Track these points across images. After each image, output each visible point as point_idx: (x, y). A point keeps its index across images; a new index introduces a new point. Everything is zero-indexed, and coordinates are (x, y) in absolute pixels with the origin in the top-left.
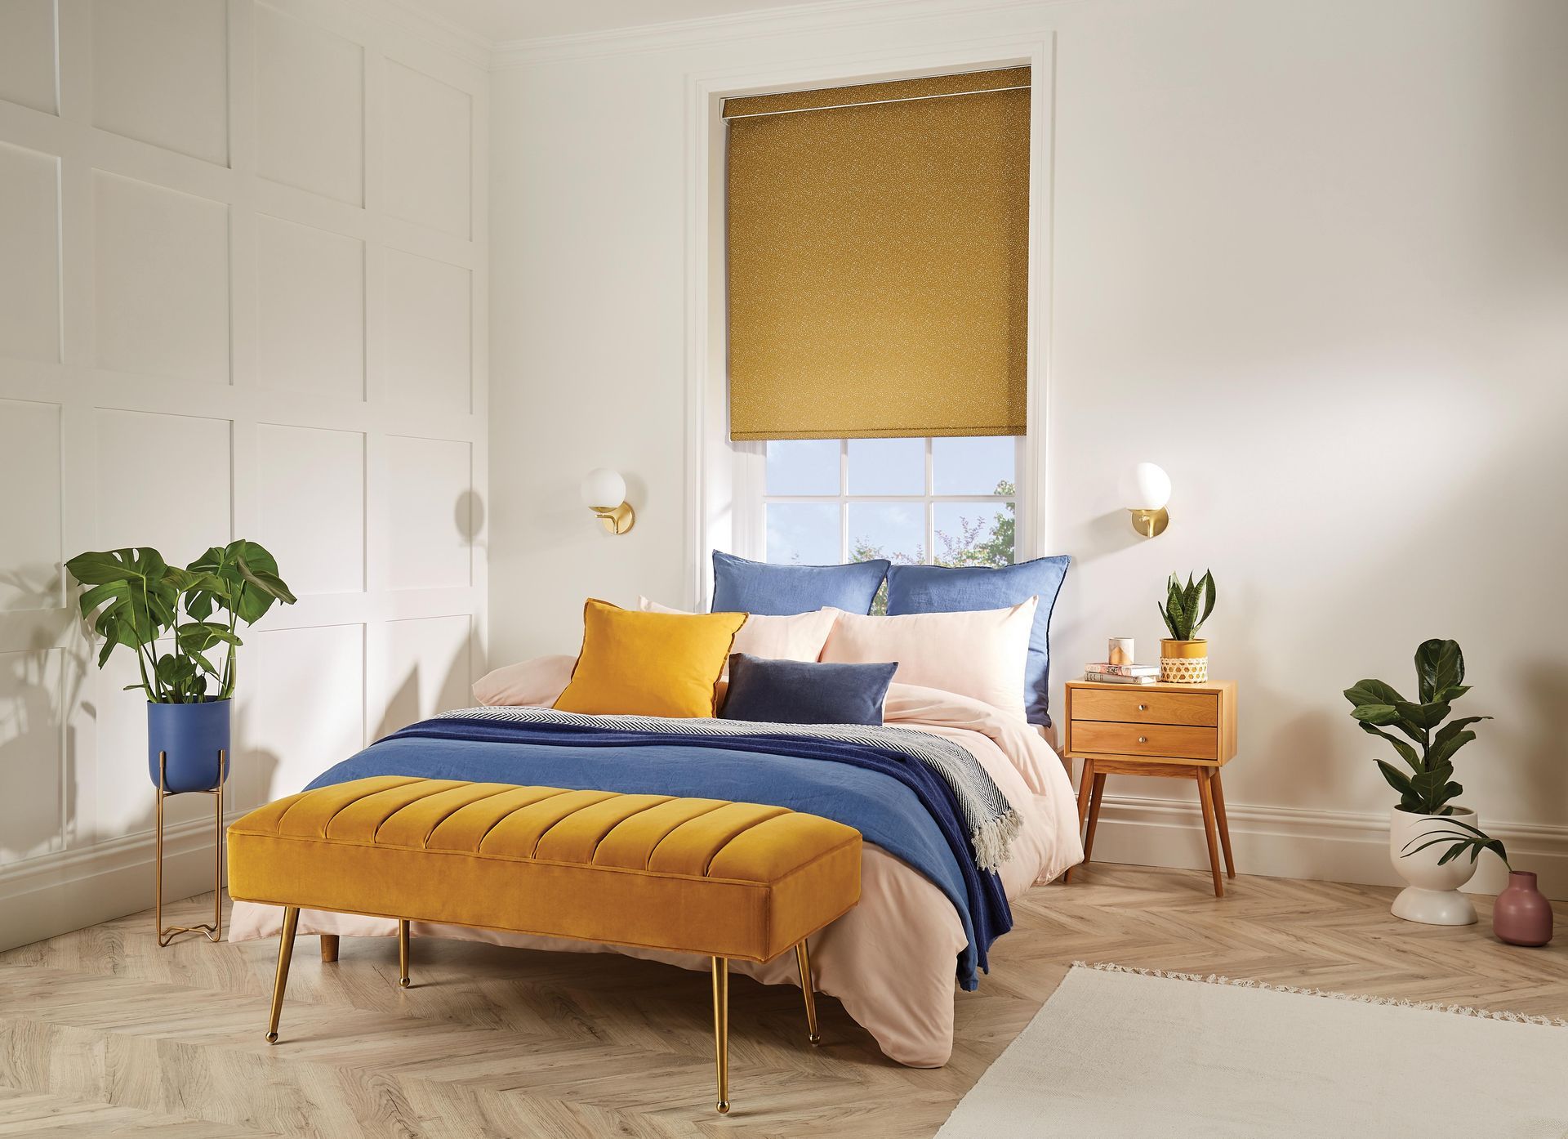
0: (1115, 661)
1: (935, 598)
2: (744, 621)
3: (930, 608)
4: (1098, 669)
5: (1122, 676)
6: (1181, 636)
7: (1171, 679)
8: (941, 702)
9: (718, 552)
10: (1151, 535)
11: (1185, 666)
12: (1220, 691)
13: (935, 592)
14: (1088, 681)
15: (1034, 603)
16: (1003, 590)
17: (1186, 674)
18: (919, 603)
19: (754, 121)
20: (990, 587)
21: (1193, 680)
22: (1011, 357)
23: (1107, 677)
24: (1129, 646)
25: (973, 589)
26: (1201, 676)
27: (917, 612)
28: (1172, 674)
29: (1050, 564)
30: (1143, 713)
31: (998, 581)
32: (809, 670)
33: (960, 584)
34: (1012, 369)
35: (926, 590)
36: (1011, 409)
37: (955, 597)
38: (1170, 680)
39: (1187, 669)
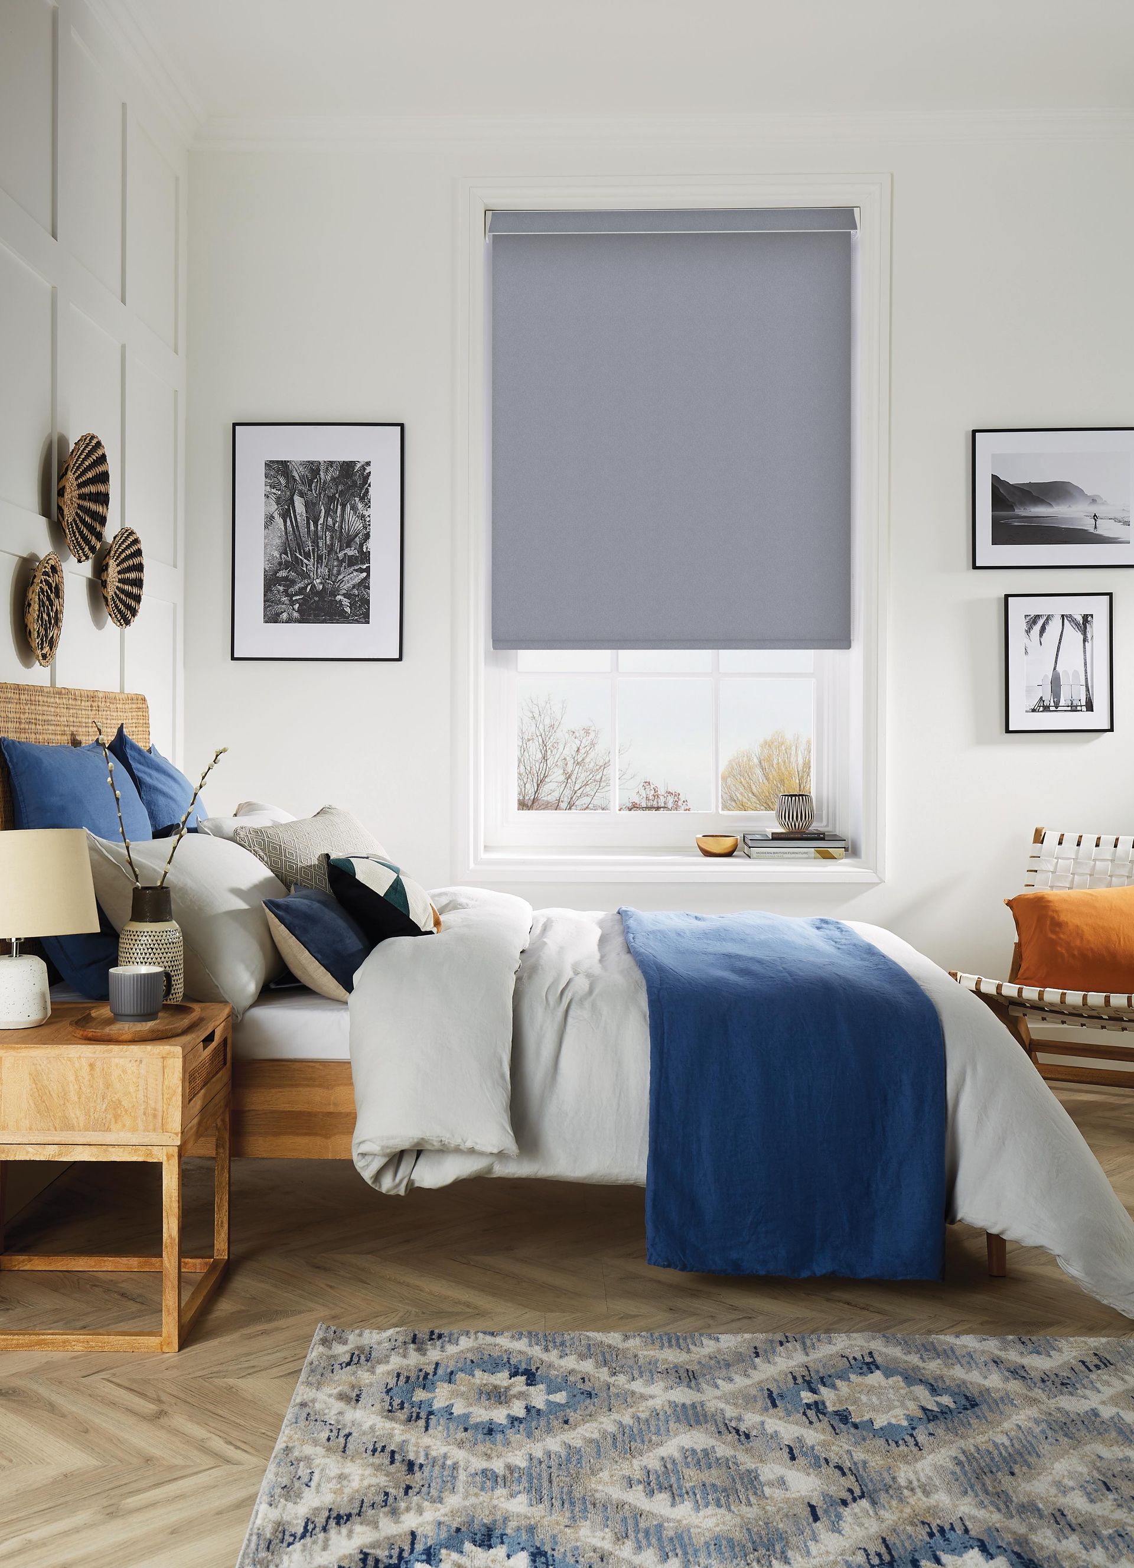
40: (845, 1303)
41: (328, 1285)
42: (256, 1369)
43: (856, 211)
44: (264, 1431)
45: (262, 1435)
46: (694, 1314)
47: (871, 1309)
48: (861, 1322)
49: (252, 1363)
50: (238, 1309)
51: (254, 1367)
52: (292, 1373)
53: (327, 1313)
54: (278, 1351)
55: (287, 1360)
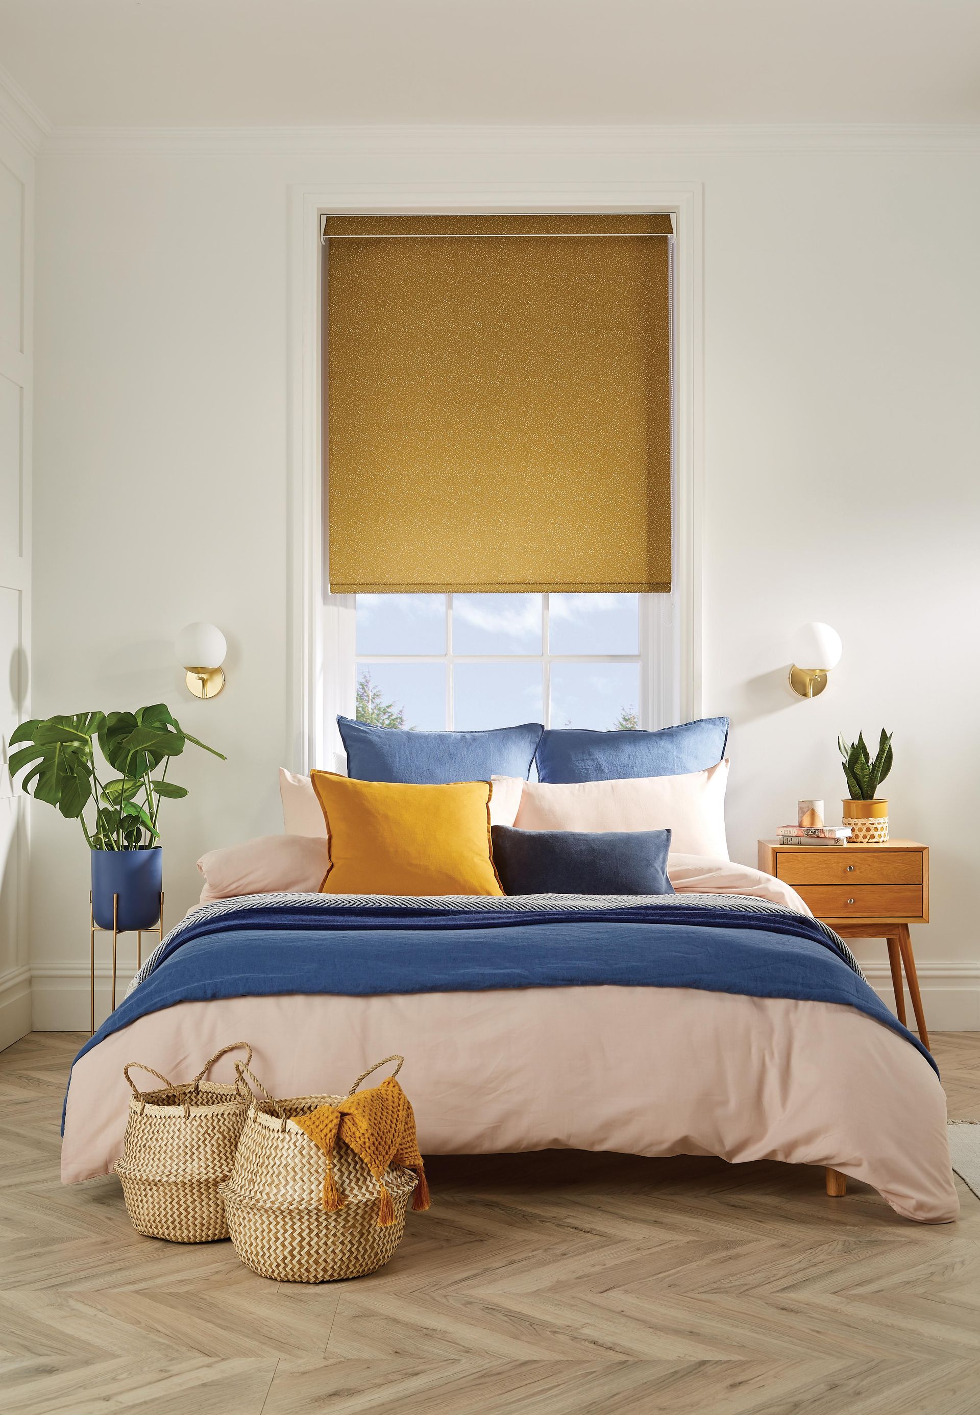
0: (806, 822)
1: (604, 764)
2: (491, 791)
3: (600, 774)
4: (794, 832)
5: (825, 838)
6: (865, 795)
7: (861, 839)
8: (719, 869)
9: (342, 717)
10: (811, 696)
11: (874, 826)
12: (925, 848)
13: (601, 756)
14: (783, 844)
15: (726, 766)
16: (675, 753)
17: (876, 834)
18: (587, 769)
19: (357, 242)
20: (661, 751)
21: (881, 840)
22: (650, 510)
23: (804, 840)
24: (820, 807)
25: (644, 753)
26: (883, 836)
27: (585, 779)
28: (861, 835)
29: (711, 726)
30: (849, 873)
31: (665, 744)
32: (593, 840)
33: (628, 749)
34: (651, 523)
35: (590, 755)
36: (650, 565)
37: (626, 762)
38: (859, 840)
39: (876, 829)
40: (573, 1228)
41: (107, 1218)
42: (21, 1283)
43: (673, 216)
44: (13, 1330)
45: (12, 1334)
46: (432, 1238)
47: (594, 1232)
48: (581, 1242)
49: (19, 1278)
50: (19, 1236)
51: (20, 1281)
52: (53, 1286)
53: (99, 1239)
54: (45, 1269)
55: (51, 1276)
